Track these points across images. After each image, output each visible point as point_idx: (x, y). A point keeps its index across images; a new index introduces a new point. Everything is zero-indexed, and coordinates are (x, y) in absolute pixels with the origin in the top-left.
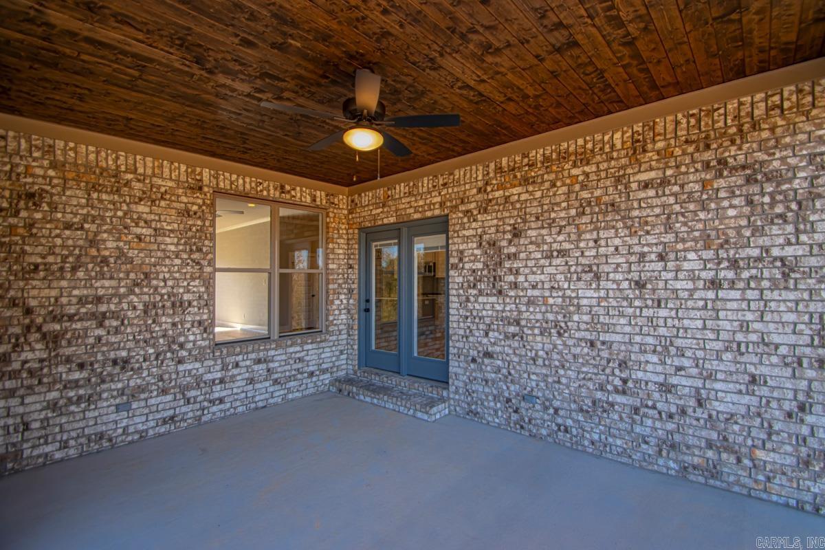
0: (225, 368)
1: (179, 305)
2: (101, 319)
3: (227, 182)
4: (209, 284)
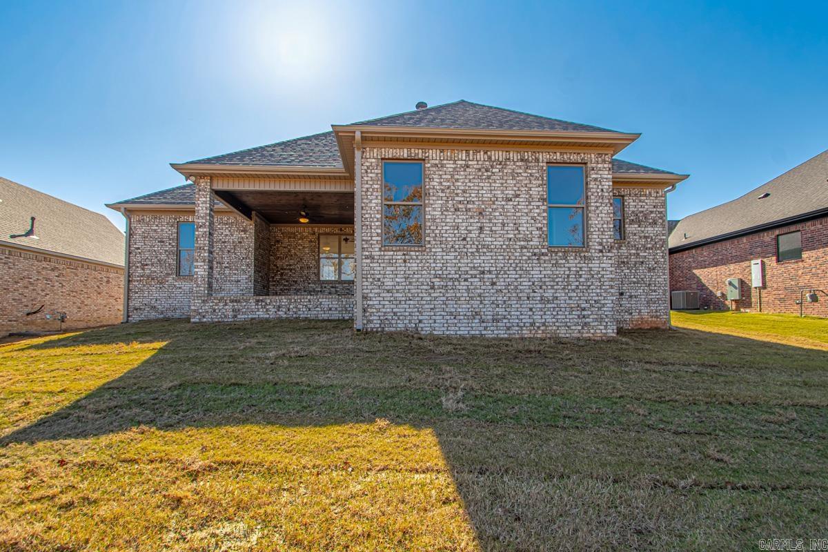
0: (322, 287)
1: (309, 268)
2: (291, 270)
4: (318, 262)
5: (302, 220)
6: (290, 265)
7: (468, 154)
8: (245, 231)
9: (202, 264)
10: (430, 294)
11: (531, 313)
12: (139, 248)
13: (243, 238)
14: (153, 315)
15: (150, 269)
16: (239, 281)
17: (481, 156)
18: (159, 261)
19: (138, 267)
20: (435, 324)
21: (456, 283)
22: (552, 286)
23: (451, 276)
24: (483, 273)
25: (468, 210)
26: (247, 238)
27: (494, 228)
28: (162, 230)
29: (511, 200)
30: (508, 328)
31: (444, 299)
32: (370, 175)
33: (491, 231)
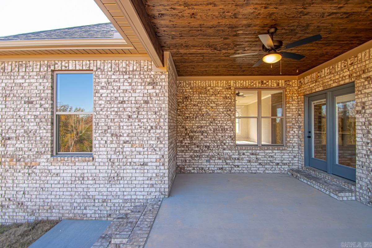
0: (239, 154)
1: (224, 130)
2: (202, 133)
3: (240, 84)
4: (233, 123)
5: (271, 59)
6: (202, 127)
8: (153, 84)
13: (150, 95)
15: (14, 145)
16: (145, 164)
26: (157, 95)
28: (30, 84)
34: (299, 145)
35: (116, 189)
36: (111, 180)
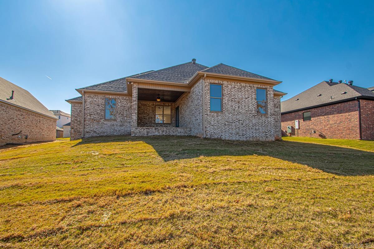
2: (145, 119)
3: (157, 104)
4: (155, 116)
5: (158, 100)
7: (235, 84)
9: (135, 115)
10: (224, 127)
11: (252, 133)
12: (88, 108)
14: (95, 135)
15: (93, 116)
16: (130, 122)
17: (238, 84)
18: (97, 113)
19: (88, 115)
20: (226, 136)
21: (232, 124)
22: (258, 125)
23: (230, 121)
24: (239, 121)
25: (235, 101)
27: (242, 107)
28: (99, 101)
29: (247, 99)
30: (246, 138)
31: (229, 128)
32: (207, 88)
33: (241, 108)
34: (175, 123)
35: (122, 128)
36: (121, 126)
